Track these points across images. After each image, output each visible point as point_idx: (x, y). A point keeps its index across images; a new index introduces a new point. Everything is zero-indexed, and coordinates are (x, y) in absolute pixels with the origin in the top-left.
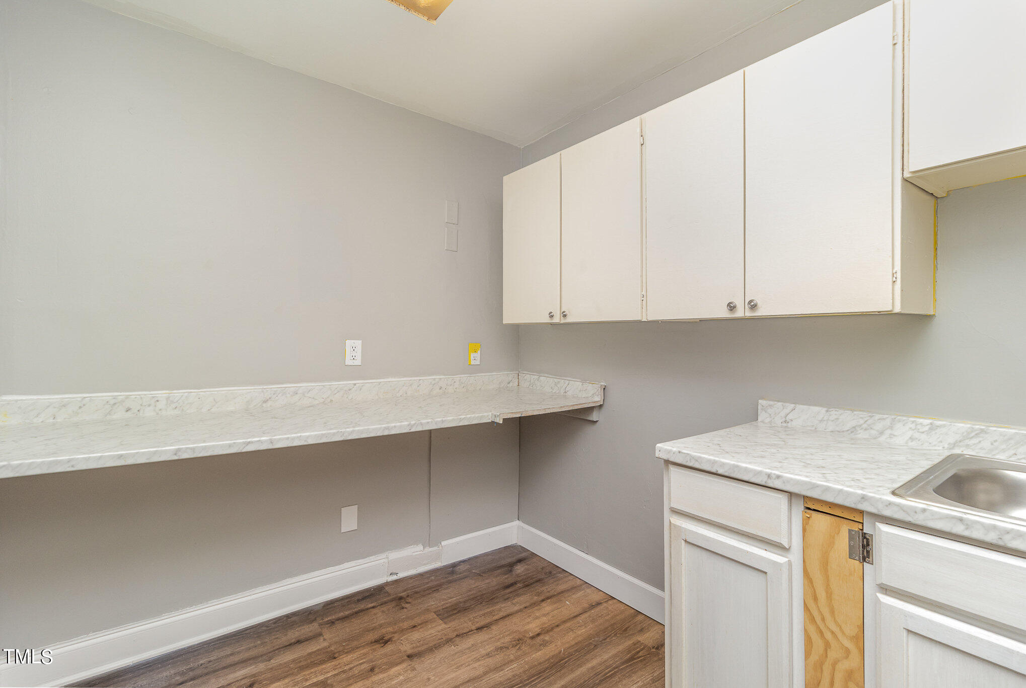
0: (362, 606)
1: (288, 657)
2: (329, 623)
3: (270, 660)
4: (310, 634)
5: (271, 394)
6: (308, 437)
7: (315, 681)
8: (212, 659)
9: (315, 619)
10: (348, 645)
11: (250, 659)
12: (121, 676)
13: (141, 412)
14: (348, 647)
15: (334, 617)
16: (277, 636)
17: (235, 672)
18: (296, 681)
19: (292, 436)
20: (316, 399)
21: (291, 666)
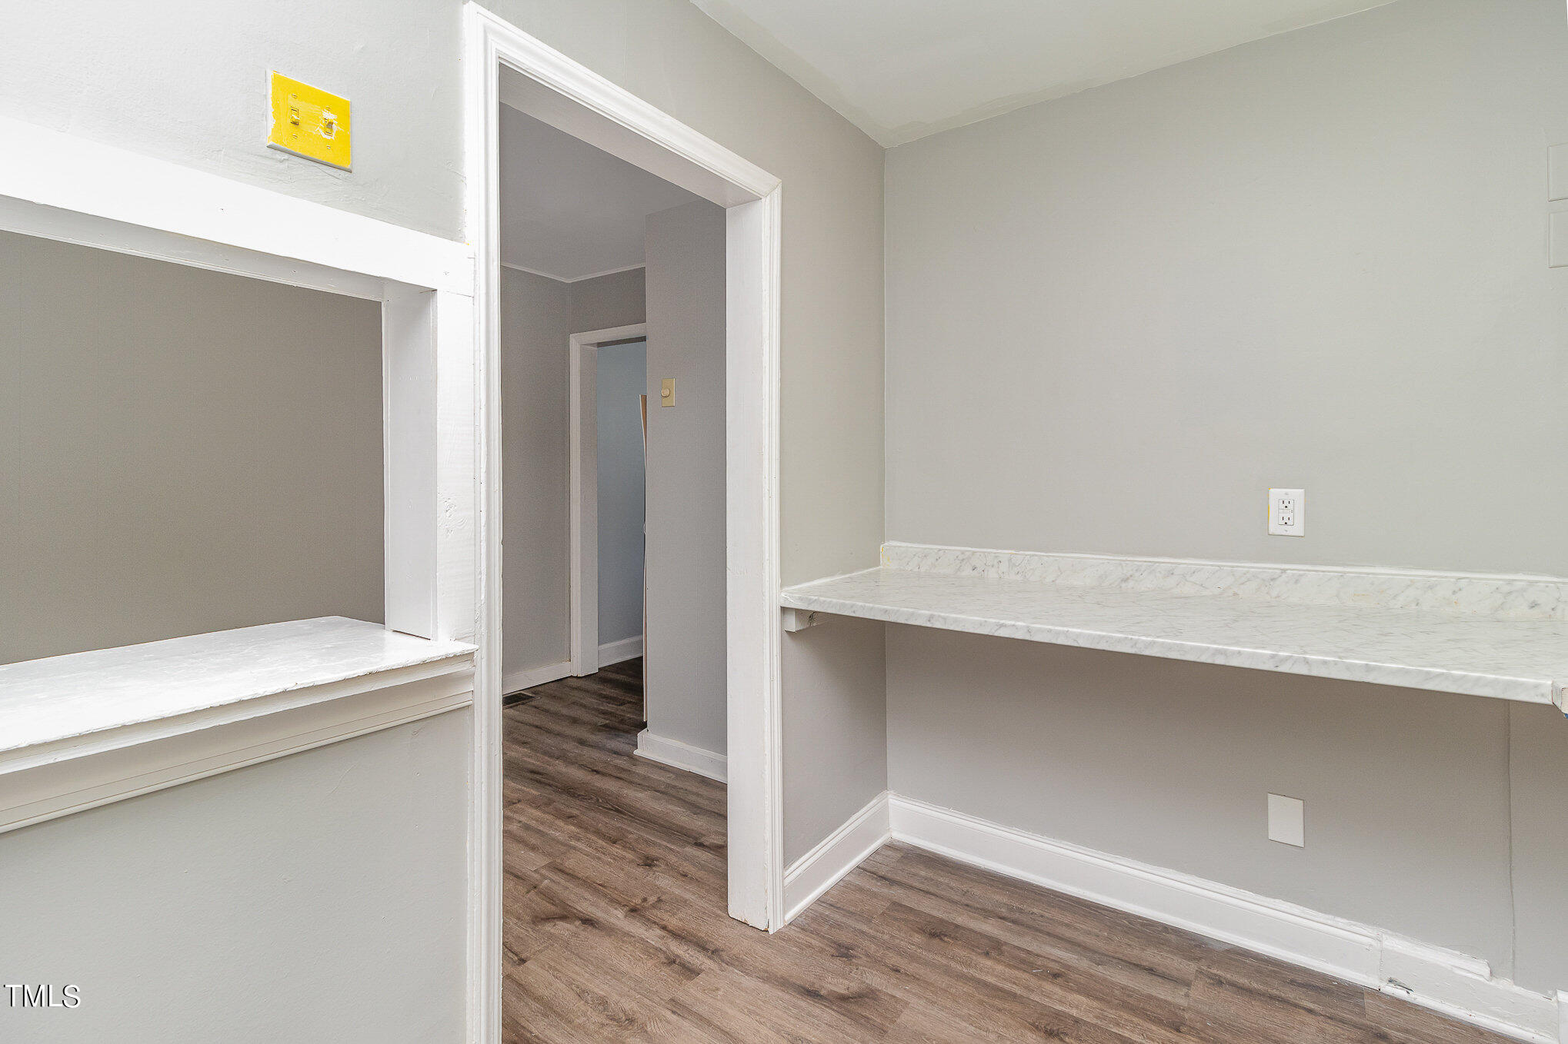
0: (1290, 994)
1: (1121, 978)
2: (1213, 979)
3: (1099, 964)
4: (1175, 973)
5: (1132, 570)
6: (1079, 635)
7: (1127, 1035)
8: (1047, 915)
9: (1199, 959)
10: (1213, 1030)
11: (1079, 945)
12: (968, 873)
13: (986, 572)
14: (1210, 1033)
15: (1228, 976)
16: (1130, 943)
17: (1054, 946)
18: (1105, 1014)
19: (1056, 628)
20: (1207, 588)
21: (1116, 992)
